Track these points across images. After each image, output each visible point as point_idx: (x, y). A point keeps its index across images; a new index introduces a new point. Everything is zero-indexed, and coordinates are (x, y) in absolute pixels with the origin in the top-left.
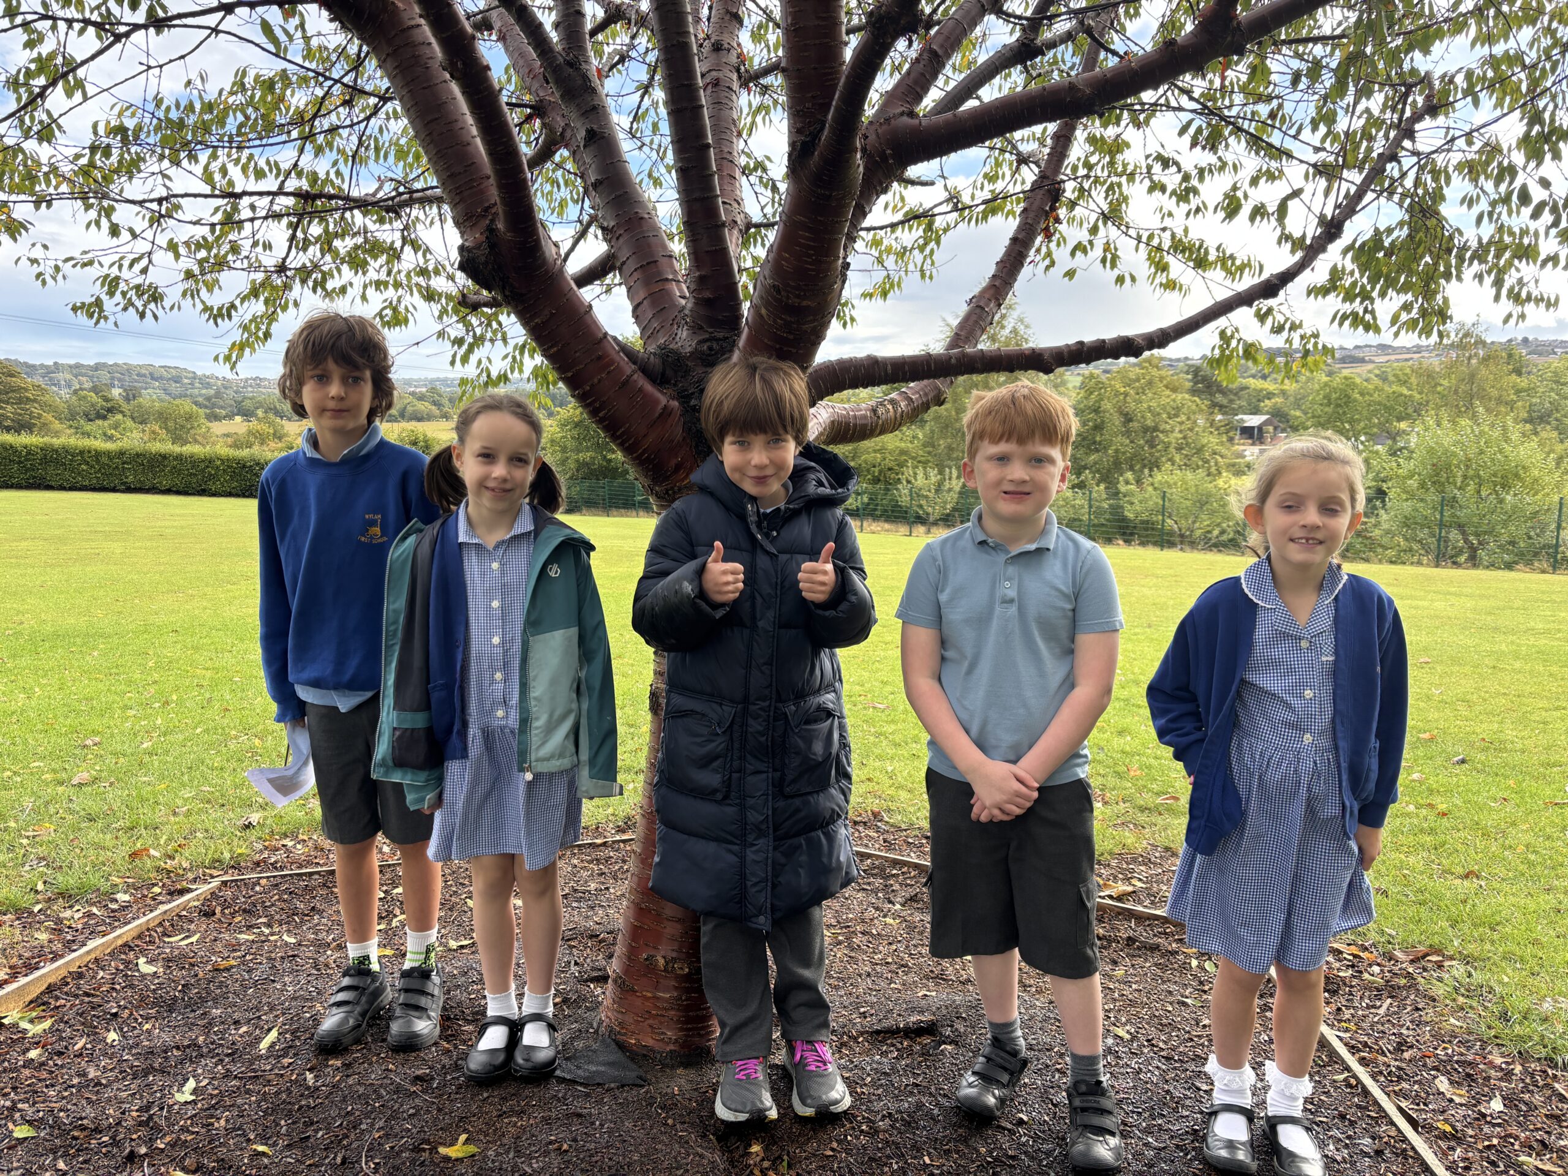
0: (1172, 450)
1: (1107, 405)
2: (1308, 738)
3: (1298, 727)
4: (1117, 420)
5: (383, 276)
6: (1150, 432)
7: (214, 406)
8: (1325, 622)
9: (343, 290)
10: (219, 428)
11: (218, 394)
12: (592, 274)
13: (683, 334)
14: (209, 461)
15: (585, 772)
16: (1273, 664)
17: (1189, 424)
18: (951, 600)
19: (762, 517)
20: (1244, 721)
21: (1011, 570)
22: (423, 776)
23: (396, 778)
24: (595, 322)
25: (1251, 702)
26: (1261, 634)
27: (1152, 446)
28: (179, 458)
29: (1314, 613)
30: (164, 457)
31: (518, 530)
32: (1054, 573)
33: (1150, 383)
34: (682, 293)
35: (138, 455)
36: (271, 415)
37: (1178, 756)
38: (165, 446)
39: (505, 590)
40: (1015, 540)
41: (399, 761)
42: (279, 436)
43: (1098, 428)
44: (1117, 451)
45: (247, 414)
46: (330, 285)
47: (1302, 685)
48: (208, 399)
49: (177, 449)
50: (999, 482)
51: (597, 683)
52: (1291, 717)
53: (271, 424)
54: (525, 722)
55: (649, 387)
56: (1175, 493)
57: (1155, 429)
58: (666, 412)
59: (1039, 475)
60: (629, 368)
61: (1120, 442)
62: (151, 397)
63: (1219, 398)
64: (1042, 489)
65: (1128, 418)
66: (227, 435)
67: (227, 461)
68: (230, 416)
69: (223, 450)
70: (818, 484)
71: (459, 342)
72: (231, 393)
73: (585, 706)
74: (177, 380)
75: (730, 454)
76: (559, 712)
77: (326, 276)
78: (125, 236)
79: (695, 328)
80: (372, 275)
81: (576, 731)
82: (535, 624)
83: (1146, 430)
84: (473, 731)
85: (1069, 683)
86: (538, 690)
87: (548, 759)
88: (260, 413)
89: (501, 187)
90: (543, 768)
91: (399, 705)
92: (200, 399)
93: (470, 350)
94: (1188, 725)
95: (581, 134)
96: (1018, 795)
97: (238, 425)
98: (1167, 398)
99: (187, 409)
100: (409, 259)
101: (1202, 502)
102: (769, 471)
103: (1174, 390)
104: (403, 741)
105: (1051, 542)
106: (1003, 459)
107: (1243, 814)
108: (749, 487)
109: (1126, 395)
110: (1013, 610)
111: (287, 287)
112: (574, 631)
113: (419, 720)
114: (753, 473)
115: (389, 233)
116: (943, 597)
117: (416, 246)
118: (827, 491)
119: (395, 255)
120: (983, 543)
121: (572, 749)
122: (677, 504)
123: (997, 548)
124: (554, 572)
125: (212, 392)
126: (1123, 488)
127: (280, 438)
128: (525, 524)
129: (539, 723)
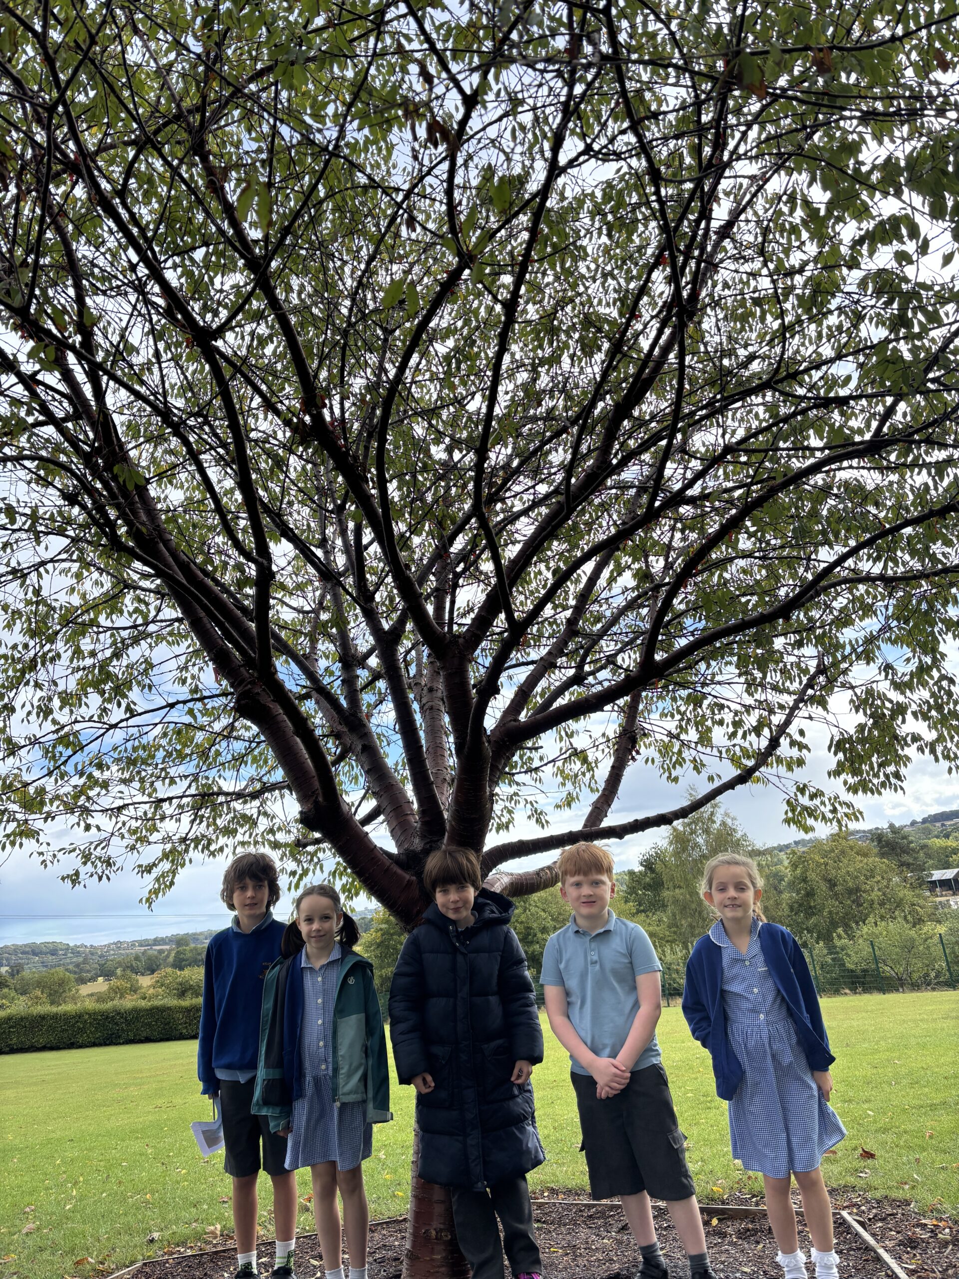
0: (876, 906)
1: (812, 875)
2: (762, 1016)
3: (755, 1011)
4: (824, 886)
5: (246, 838)
6: (855, 891)
7: (82, 970)
8: (756, 949)
9: (221, 849)
10: (85, 990)
11: (85, 961)
12: (370, 818)
13: (417, 841)
14: (79, 1016)
15: (370, 1106)
16: (734, 978)
17: (885, 883)
18: (566, 967)
19: (458, 935)
20: (731, 1015)
21: (593, 945)
22: (278, 1110)
23: (264, 1112)
24: (370, 841)
25: (730, 1002)
26: (726, 961)
27: (860, 905)
28: (55, 1017)
29: (750, 946)
30: (43, 1018)
31: (331, 958)
32: (616, 944)
33: (843, 852)
34: (415, 820)
35: (22, 1019)
36: (128, 972)
37: (704, 1045)
38: (45, 1008)
39: (325, 993)
40: (595, 928)
41: (266, 1101)
42: (134, 989)
43: (810, 894)
44: (830, 912)
45: (108, 974)
46: (212, 848)
47: (751, 986)
48: (77, 966)
49: (54, 1009)
50: (579, 898)
51: (376, 1048)
52: (750, 1006)
53: (129, 979)
54: (336, 1070)
55: (399, 871)
56: (882, 942)
57: (858, 890)
58: (410, 883)
59: (598, 891)
60: (388, 862)
61: (832, 904)
62: (32, 970)
63: (906, 858)
64: (602, 899)
65: (832, 884)
66: (92, 995)
67: (93, 1014)
68: (93, 979)
69: (90, 1005)
70: (492, 912)
71: (293, 873)
72: (96, 958)
73: (370, 1063)
74: (54, 952)
75: (440, 898)
76: (355, 1064)
77: (210, 842)
78: (93, 830)
79: (423, 837)
80: (239, 837)
81: (364, 1078)
82: (340, 1011)
83: (851, 892)
84: (308, 1078)
85: (636, 1005)
86: (342, 1051)
87: (349, 1094)
88: (119, 972)
89: (320, 781)
90: (346, 1099)
91: (267, 1066)
92: (71, 967)
93: (301, 878)
94: (704, 1024)
95: (359, 748)
96: (616, 1075)
97: (101, 985)
98: (860, 862)
99: (61, 975)
100: (263, 824)
101: (909, 947)
102: (460, 904)
103: (865, 855)
104: (269, 1086)
105: (611, 926)
106: (578, 885)
107: (743, 1073)
108: (451, 915)
109: (826, 864)
110: (598, 967)
111: (186, 851)
112: (362, 1016)
113: (275, 1074)
114: (452, 906)
115: (251, 808)
116: (562, 966)
117: (266, 814)
118: (497, 915)
119: (254, 823)
120: (577, 932)
121: (362, 1088)
122: (415, 931)
123: (585, 934)
124: (351, 981)
125: (81, 959)
126: (838, 943)
127: (135, 991)
128: (336, 954)
129: (343, 1071)
